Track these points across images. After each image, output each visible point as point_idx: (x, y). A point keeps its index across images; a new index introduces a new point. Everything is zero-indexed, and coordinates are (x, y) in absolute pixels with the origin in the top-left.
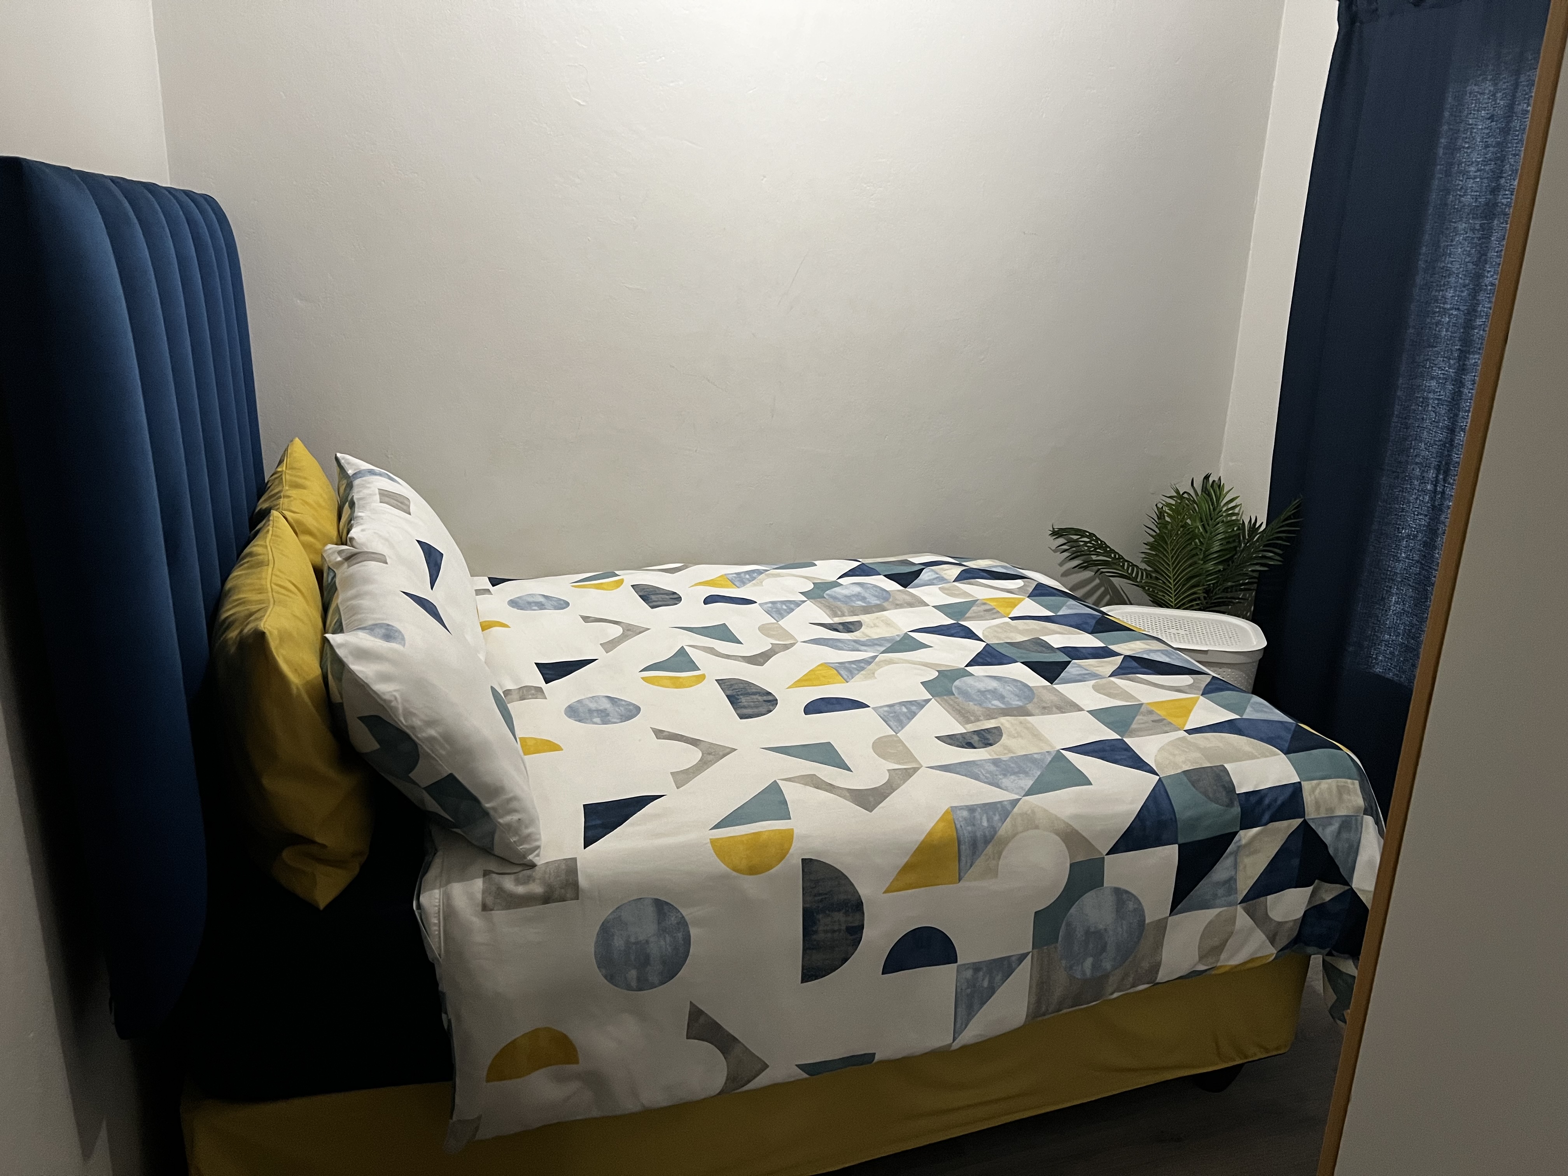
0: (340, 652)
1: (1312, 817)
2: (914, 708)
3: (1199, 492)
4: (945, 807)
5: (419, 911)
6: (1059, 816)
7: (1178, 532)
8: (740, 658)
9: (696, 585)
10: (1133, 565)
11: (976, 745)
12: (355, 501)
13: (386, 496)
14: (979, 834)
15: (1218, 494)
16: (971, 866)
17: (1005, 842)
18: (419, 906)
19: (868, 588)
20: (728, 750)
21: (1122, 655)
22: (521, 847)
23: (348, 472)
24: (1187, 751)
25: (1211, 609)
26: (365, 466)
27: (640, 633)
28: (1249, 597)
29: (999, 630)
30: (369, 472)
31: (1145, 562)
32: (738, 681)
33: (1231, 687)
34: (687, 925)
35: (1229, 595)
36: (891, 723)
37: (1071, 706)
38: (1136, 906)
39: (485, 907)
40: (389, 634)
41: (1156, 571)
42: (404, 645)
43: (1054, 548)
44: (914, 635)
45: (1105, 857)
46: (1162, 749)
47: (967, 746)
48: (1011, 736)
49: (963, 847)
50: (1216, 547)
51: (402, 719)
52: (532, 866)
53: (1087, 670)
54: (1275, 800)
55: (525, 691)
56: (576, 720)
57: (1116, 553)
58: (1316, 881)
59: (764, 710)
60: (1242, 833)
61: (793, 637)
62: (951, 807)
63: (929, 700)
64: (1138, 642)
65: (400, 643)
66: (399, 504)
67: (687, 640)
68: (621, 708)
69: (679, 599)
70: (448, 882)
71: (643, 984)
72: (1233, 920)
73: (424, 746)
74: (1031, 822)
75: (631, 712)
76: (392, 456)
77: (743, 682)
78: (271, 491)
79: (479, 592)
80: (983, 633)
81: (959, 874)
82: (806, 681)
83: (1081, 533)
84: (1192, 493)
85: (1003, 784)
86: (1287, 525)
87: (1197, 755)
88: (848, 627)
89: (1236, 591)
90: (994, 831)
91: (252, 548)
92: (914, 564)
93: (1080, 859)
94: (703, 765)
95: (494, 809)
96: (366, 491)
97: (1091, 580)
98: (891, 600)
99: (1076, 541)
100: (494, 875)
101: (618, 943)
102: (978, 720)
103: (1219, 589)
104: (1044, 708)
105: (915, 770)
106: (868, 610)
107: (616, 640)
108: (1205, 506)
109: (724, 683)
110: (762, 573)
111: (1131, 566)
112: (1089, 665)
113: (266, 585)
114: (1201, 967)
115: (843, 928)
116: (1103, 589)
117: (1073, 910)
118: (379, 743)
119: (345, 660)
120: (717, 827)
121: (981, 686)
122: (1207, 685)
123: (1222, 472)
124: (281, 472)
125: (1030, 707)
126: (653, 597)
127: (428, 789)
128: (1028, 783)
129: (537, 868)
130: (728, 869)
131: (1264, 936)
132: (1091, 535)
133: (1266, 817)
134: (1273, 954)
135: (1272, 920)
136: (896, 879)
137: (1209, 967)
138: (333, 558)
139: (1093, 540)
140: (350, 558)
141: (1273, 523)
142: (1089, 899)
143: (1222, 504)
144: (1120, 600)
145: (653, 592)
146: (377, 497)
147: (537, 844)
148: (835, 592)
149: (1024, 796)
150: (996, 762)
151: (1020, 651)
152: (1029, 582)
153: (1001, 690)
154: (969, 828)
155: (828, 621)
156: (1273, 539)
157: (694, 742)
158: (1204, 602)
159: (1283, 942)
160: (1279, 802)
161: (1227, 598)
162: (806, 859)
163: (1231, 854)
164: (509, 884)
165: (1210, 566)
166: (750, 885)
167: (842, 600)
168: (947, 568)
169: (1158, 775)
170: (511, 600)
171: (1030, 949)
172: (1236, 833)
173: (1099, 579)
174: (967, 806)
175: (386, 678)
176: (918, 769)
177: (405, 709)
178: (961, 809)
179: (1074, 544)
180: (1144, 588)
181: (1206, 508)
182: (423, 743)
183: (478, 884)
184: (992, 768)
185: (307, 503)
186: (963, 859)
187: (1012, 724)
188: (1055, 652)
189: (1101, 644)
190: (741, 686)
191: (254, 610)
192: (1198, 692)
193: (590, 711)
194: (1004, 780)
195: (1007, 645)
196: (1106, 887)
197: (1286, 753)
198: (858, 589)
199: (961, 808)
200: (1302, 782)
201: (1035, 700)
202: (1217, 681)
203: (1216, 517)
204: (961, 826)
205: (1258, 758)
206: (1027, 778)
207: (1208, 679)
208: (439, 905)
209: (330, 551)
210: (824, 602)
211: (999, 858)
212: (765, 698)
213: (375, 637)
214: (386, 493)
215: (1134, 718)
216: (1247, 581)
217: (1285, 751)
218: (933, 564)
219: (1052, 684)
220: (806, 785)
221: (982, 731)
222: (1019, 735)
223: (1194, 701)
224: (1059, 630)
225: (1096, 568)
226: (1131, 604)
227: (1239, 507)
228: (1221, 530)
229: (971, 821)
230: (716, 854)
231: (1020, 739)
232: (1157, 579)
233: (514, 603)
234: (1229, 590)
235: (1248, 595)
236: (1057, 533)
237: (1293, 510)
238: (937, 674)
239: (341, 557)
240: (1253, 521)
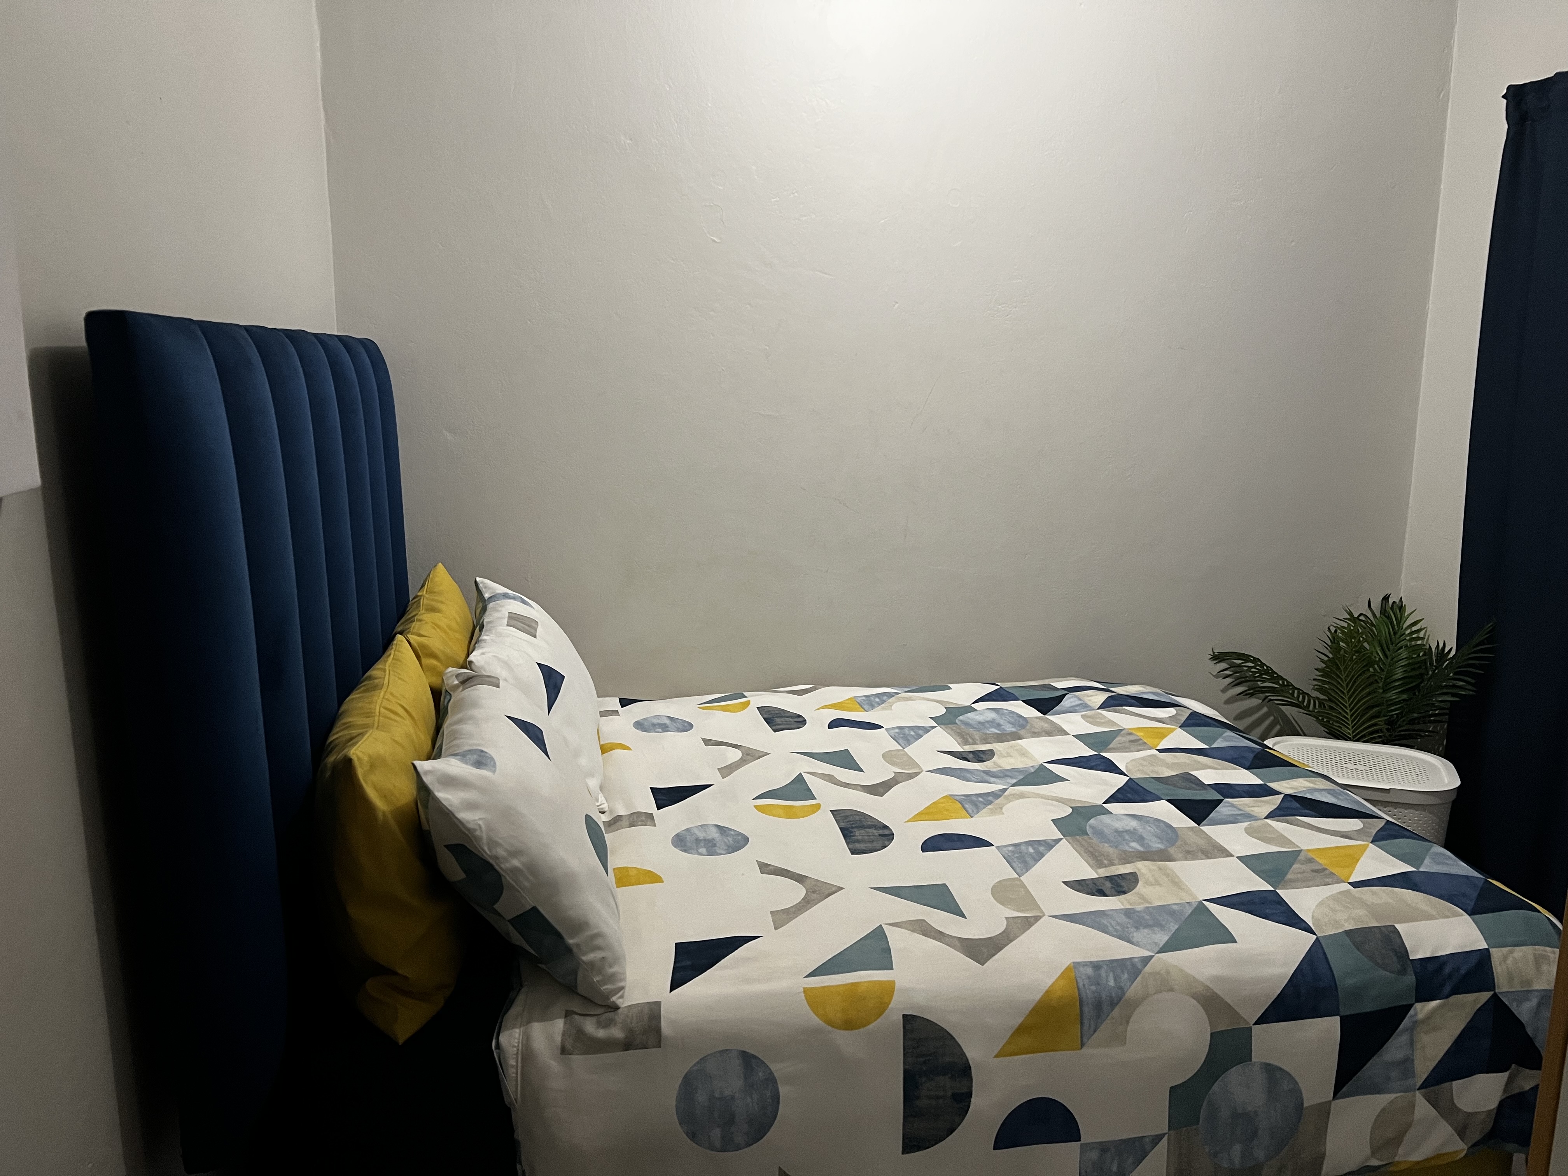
0: (427, 780)
1: (1504, 990)
2: (1042, 849)
3: (1378, 615)
4: (1067, 962)
5: (498, 1051)
6: (1197, 977)
7: (1352, 657)
8: (859, 788)
9: (822, 708)
10: (1304, 694)
11: (1107, 892)
12: (485, 624)
13: (515, 620)
14: (1104, 994)
15: (1399, 616)
16: (1095, 1031)
17: (1135, 1004)
18: (498, 1046)
19: (1003, 714)
20: (834, 889)
21: (1282, 793)
22: (604, 987)
23: (485, 596)
24: (1351, 906)
25: (1393, 743)
26: (501, 589)
27: (760, 757)
28: (1440, 730)
29: (1145, 763)
30: (503, 596)
31: (1317, 690)
32: (854, 813)
33: (1409, 833)
34: (776, 1082)
35: (1416, 727)
36: (1015, 865)
37: (1218, 850)
38: (1292, 1086)
39: (564, 1051)
40: (481, 760)
41: (1330, 700)
42: (494, 772)
43: (1215, 674)
44: (1050, 767)
45: (1253, 1027)
46: (1321, 904)
47: (1098, 894)
48: (1148, 883)
49: (1086, 1009)
50: (1399, 674)
51: (486, 849)
52: (615, 1008)
53: (1240, 810)
54: (1458, 969)
55: (635, 817)
56: (681, 850)
57: (1282, 678)
58: (1513, 1066)
59: (878, 845)
60: (1418, 1006)
61: (918, 766)
62: (1074, 963)
63: (1061, 839)
64: (1301, 780)
65: (490, 770)
66: (527, 627)
67: (806, 766)
68: (729, 838)
69: (804, 722)
70: (529, 1022)
71: (728, 1145)
72: (1411, 1107)
73: (508, 878)
74: (1164, 983)
75: (739, 842)
76: (531, 580)
77: (859, 813)
78: (408, 615)
79: (603, 714)
80: (1126, 767)
81: (1082, 1038)
82: (928, 814)
83: (1246, 657)
84: (1370, 615)
85: (1135, 939)
86: (1480, 651)
87: (1361, 912)
88: (979, 757)
89: (1424, 723)
90: (1122, 991)
91: (373, 672)
92: (1056, 689)
93: (1222, 1027)
94: (806, 904)
95: (578, 946)
96: (496, 615)
97: (1258, 708)
98: (1028, 727)
99: (1239, 666)
100: (576, 1017)
101: (701, 1097)
102: (1112, 864)
103: (1404, 721)
104: (1188, 852)
105: (1037, 919)
106: (1002, 738)
107: (734, 765)
108: (1384, 630)
109: (839, 814)
110: (893, 696)
111: (1301, 693)
112: (1243, 804)
113: (375, 709)
114: (1375, 1162)
115: (949, 1094)
116: (1272, 718)
117: (1215, 1087)
118: (465, 872)
119: (431, 787)
120: (811, 975)
121: (1119, 825)
122: (1379, 830)
123: (1402, 592)
124: (421, 596)
125: (1172, 850)
126: (778, 720)
127: (514, 921)
128: (1162, 938)
129: (620, 1011)
130: (821, 1022)
131: (1450, 1128)
132: (1256, 660)
133: (1447, 989)
134: (1464, 1150)
135: (1460, 1110)
136: (1008, 1043)
137: (1385, 1163)
138: (450, 681)
139: (1259, 665)
140: (466, 682)
141: (1463, 648)
142: (1235, 1076)
143: (1405, 626)
144: (1291, 730)
145: (778, 715)
146: (505, 621)
147: (621, 984)
148: (968, 718)
149: (1158, 953)
150: (1128, 913)
151: (1167, 786)
152: (1182, 711)
153: (1141, 830)
154: (1093, 988)
155: (958, 749)
156: (1465, 666)
157: (800, 879)
158: (1387, 734)
159: (1475, 1136)
160: (1463, 972)
161: (1414, 730)
162: (907, 1015)
163: (1406, 1030)
164: (590, 1027)
165: (1392, 695)
166: (844, 1040)
167: (975, 726)
168: (1092, 694)
169: (1316, 935)
170: (636, 722)
171: (1166, 1130)
172: (1410, 1006)
173: (1267, 707)
174: (1091, 962)
175: (471, 806)
176: (1040, 917)
177: (489, 838)
178: (1084, 966)
179: (1238, 669)
180: (1317, 718)
181: (1385, 632)
182: (507, 874)
183: (559, 1025)
184: (1123, 919)
185: (439, 627)
186: (1086, 1022)
187: (1150, 870)
188: (1206, 789)
189: (1259, 782)
190: (857, 818)
191: (355, 735)
192: (1368, 839)
193: (698, 840)
194: (1135, 934)
195: (1153, 780)
196: (1255, 1063)
197: (1471, 913)
198: (992, 715)
199: (1085, 964)
200: (1490, 949)
201: (1179, 843)
202: (1391, 827)
203: (1397, 641)
204: (1084, 985)
205: (1436, 919)
206: (1162, 933)
207: (1382, 824)
208: (518, 1046)
209: (449, 675)
210: (955, 728)
211: (1128, 1023)
212: (881, 832)
213: (467, 764)
214: (515, 616)
215: (1291, 866)
216: (1437, 712)
217: (1469, 913)
218: (1078, 689)
219: (1199, 825)
220: (913, 931)
221: (1116, 878)
222: (1158, 883)
223: (1364, 849)
224: (1213, 765)
225: (1262, 696)
226: (1305, 735)
227: (1425, 630)
228: (1404, 655)
229: (1096, 981)
230: (809, 1005)
231: (1157, 887)
232: (1331, 708)
233: (639, 725)
234: (1416, 722)
235: (1439, 728)
236: (1218, 657)
237: (1486, 634)
238: (1071, 810)
239: (458, 680)
240: (1441, 646)
